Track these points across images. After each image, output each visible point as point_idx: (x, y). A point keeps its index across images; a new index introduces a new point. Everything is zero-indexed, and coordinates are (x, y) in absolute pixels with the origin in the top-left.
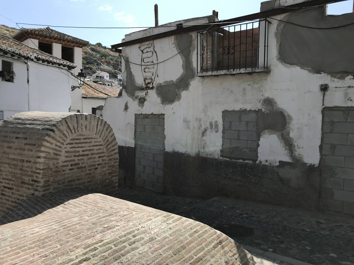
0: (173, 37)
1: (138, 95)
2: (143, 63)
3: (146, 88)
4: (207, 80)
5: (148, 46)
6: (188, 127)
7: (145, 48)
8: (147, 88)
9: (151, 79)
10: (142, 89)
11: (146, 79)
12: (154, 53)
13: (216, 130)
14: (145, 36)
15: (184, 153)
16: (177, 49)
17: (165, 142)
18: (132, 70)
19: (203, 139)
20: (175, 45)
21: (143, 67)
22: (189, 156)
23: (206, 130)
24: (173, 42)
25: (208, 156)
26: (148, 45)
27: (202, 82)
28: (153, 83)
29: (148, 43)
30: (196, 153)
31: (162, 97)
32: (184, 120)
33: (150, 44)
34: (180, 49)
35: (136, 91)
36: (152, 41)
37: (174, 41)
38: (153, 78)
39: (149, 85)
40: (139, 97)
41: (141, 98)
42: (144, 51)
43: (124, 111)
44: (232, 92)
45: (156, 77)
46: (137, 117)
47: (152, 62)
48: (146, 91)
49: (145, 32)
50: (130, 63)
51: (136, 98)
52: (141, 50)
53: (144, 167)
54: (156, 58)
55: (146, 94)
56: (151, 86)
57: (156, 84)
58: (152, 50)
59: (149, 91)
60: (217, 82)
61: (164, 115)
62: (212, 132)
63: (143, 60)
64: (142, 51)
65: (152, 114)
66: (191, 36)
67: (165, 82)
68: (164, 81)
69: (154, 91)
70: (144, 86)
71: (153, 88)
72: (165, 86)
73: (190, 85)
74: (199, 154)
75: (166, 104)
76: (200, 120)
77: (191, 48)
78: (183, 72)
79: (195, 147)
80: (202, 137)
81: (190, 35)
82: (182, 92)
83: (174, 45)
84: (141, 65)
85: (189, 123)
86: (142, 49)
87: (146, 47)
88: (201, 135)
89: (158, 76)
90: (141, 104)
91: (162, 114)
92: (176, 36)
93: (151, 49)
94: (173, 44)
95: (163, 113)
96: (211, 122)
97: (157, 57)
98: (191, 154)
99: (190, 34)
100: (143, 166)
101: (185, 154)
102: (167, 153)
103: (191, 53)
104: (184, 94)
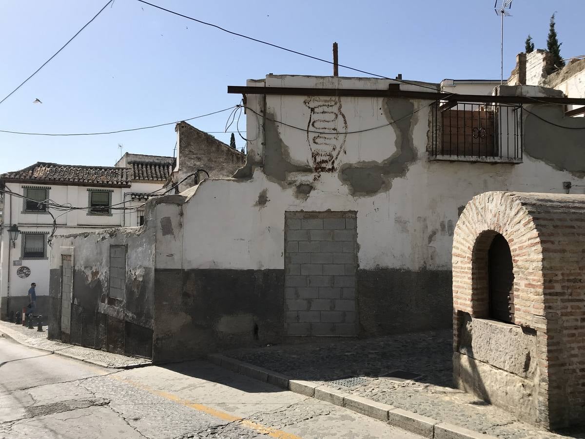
0: (381, 100)
1: (296, 179)
2: (311, 128)
3: (316, 169)
4: (435, 166)
5: (327, 104)
6: (405, 230)
7: (320, 106)
8: (319, 168)
9: (330, 155)
10: (306, 170)
11: (318, 154)
12: (340, 117)
13: (450, 232)
14: (320, 87)
15: (398, 268)
16: (387, 117)
17: (360, 254)
18: (282, 136)
19: (430, 245)
20: (384, 111)
21: (312, 136)
22: (408, 272)
23: (434, 233)
24: (380, 106)
25: (440, 269)
26: (326, 101)
27: (429, 168)
28: (333, 162)
29: (328, 98)
30: (421, 266)
31: (352, 185)
32: (396, 220)
33: (331, 100)
34: (392, 118)
35: (290, 172)
36: (337, 98)
37: (383, 106)
38: (334, 154)
39: (324, 165)
40: (298, 183)
41: (301, 185)
42: (316, 110)
43: (255, 205)
44: (470, 183)
45: (342, 153)
46: (289, 216)
47: (334, 129)
48: (316, 174)
49: (321, 80)
50: (279, 124)
51: (290, 184)
52: (309, 108)
53: (309, 301)
54: (344, 125)
55: (315, 179)
56: (329, 166)
57: (341, 164)
58: (336, 111)
59: (322, 173)
60: (450, 169)
61: (356, 213)
62: (444, 235)
63: (312, 123)
64: (312, 110)
65: (329, 211)
66: (413, 105)
67: (359, 162)
68: (358, 160)
69: (336, 174)
70: (312, 164)
71: (333, 169)
72: (361, 168)
73: (408, 170)
74: (425, 267)
75: (361, 195)
76: (425, 220)
77: (411, 120)
78: (397, 151)
79: (418, 258)
80: (429, 243)
81: (411, 103)
82: (393, 179)
83: (381, 111)
84: (308, 131)
85: (405, 223)
86: (312, 105)
87: (321, 103)
88: (427, 240)
89: (345, 153)
90: (301, 195)
91: (350, 212)
92: (386, 98)
93: (335, 109)
94: (380, 109)
95: (352, 210)
96: (443, 222)
97: (346, 123)
98: (411, 268)
99: (411, 101)
100: (306, 299)
101: (400, 269)
102: (364, 271)
103: (411, 126)
104: (396, 182)
